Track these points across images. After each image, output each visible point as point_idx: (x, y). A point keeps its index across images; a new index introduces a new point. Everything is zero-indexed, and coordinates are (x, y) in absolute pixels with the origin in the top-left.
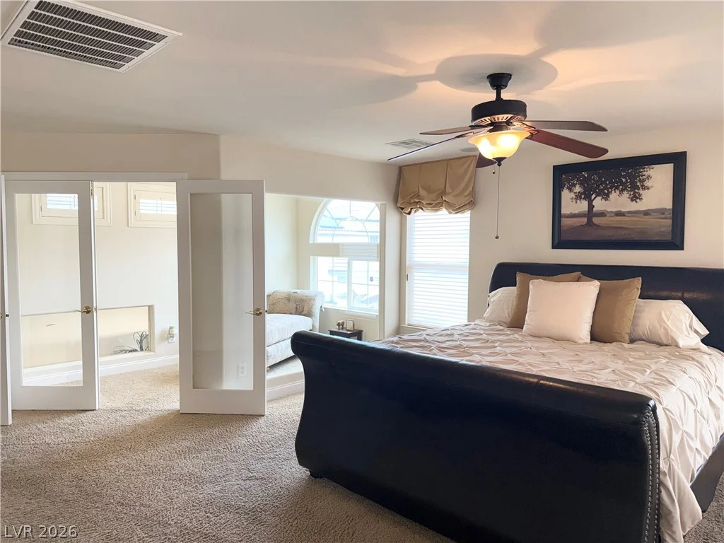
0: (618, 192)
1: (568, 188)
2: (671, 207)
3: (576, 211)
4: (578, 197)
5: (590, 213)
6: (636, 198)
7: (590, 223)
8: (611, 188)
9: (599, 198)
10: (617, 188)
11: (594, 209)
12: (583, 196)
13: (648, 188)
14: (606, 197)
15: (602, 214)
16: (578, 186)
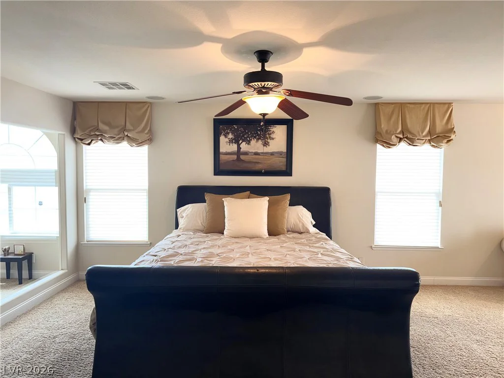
0: (255, 140)
1: (224, 135)
2: (286, 151)
3: (229, 151)
4: (231, 141)
5: (239, 152)
6: (266, 144)
7: (238, 159)
8: (251, 137)
9: (244, 143)
10: (255, 137)
11: (241, 150)
12: (234, 141)
13: (273, 139)
14: (249, 143)
15: (246, 153)
16: (230, 134)
